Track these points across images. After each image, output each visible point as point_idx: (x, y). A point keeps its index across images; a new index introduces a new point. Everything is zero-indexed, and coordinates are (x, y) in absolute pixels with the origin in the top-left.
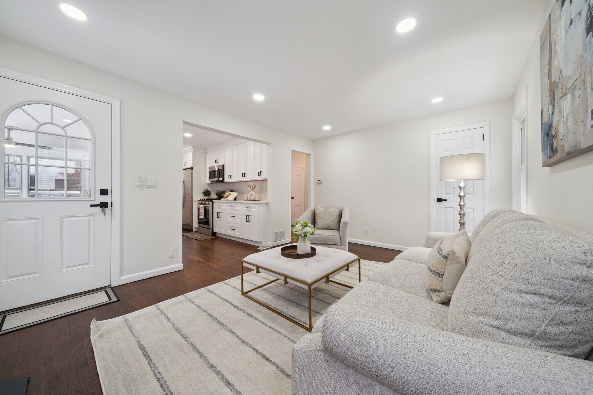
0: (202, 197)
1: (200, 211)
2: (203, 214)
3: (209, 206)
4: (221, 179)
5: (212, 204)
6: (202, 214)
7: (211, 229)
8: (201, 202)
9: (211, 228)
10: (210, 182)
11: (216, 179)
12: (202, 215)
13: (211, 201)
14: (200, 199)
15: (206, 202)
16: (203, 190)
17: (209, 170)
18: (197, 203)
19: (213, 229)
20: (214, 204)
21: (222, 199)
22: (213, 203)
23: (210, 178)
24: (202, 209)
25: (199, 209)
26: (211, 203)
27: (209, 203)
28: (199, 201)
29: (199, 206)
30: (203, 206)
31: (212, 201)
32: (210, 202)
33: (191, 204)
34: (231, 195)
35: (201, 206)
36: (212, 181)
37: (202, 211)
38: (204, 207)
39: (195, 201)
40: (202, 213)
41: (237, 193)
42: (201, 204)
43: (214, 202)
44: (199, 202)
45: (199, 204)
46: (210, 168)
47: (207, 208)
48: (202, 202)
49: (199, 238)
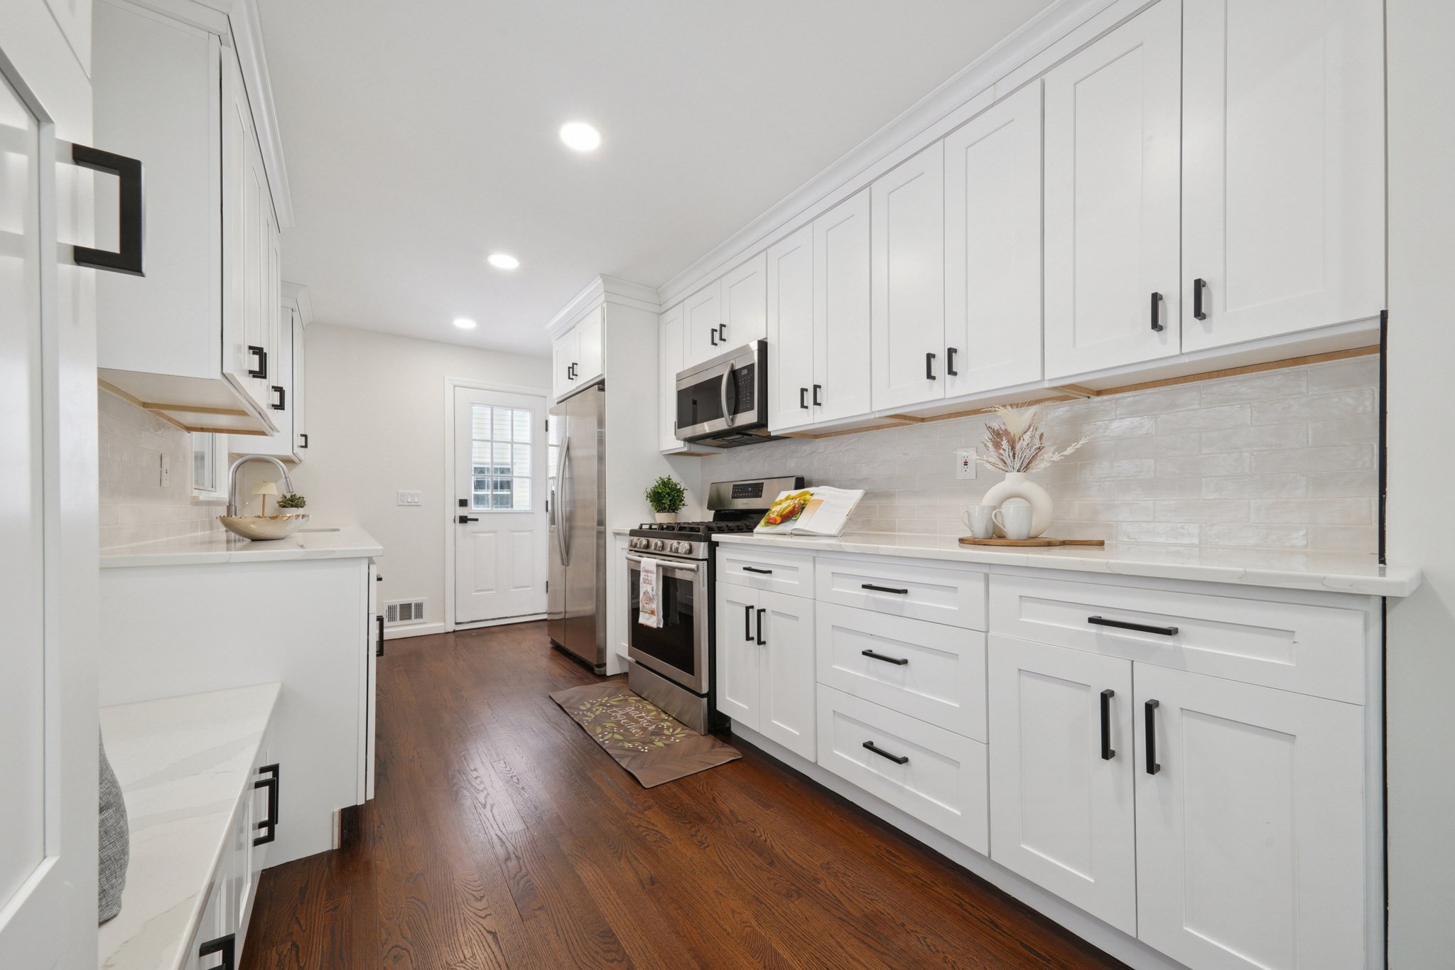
0: (645, 515)
1: (643, 588)
2: (657, 605)
3: (692, 565)
4: (748, 418)
5: (706, 556)
6: (654, 606)
7: (702, 696)
8: (643, 538)
9: (705, 689)
10: (679, 446)
11: (720, 424)
12: (652, 613)
13: (699, 539)
14: (637, 527)
15: (675, 543)
16: (651, 483)
17: (677, 386)
18: (626, 545)
19: (712, 696)
20: (720, 553)
21: (758, 529)
22: (713, 546)
23: (681, 423)
24: (653, 577)
25: (635, 576)
26: (701, 549)
27: (690, 551)
28: (633, 533)
29: (640, 562)
30: (658, 566)
31: (707, 539)
32: (694, 544)
33: (598, 546)
34: (820, 502)
35: (649, 564)
36: (691, 440)
37: (651, 587)
38: (665, 568)
39: (616, 534)
40: (650, 600)
41: (857, 494)
42: (646, 551)
43: (717, 544)
44: (635, 539)
45: (633, 548)
46: (680, 378)
47: (679, 575)
48: (653, 541)
49: (644, 752)
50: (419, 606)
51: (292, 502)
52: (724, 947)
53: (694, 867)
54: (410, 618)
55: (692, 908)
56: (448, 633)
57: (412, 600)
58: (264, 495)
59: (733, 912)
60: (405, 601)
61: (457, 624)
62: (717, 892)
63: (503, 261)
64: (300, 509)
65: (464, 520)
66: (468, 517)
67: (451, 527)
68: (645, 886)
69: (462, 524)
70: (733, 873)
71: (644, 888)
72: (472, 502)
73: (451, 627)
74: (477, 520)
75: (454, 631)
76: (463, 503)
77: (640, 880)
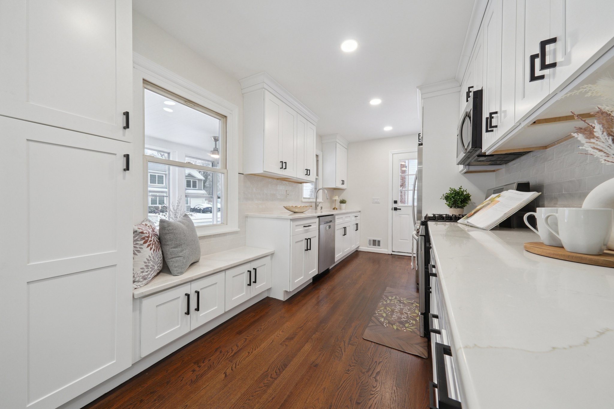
19: (427, 316)
49: (384, 326)
50: (379, 242)
51: (343, 202)
52: (298, 404)
53: (333, 375)
54: (376, 246)
55: (311, 384)
56: (389, 254)
57: (377, 239)
58: (335, 200)
59: (318, 399)
60: (375, 239)
61: (393, 251)
62: (325, 388)
63: (375, 102)
64: (344, 204)
65: (396, 209)
66: (398, 208)
67: (391, 212)
68: (312, 365)
69: (395, 211)
70: (339, 390)
71: (311, 365)
72: (399, 202)
73: (390, 253)
74: (400, 209)
75: (392, 254)
76: (396, 202)
77: (314, 362)
